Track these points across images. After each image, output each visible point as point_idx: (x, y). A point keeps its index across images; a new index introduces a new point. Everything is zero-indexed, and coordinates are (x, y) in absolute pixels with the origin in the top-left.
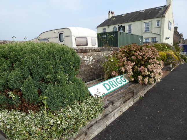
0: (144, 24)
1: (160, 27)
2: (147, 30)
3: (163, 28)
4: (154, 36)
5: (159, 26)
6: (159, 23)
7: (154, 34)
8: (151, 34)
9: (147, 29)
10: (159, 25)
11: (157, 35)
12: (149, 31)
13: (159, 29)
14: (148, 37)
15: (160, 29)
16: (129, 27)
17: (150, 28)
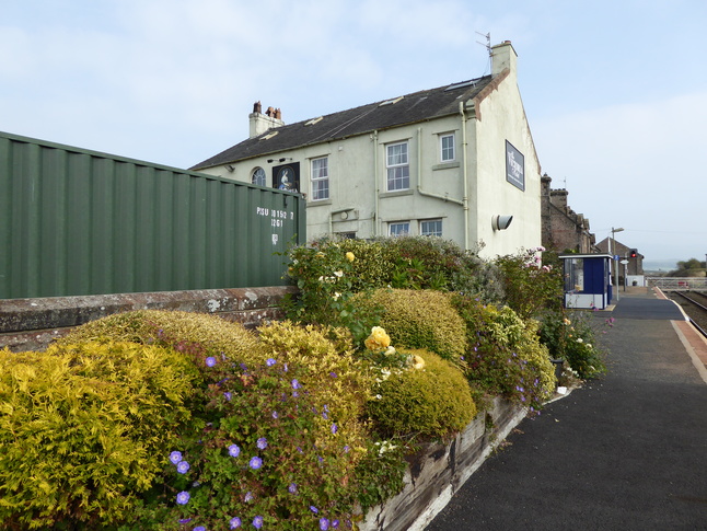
0: (384, 153)
1: (458, 166)
2: (401, 180)
3: (474, 167)
4: (432, 211)
5: (455, 160)
6: (451, 145)
7: (430, 202)
8: (418, 201)
9: (398, 175)
10: (451, 157)
11: (446, 206)
12: (407, 184)
13: (452, 174)
14: (403, 216)
15: (457, 175)
16: (318, 169)
17: (411, 170)
